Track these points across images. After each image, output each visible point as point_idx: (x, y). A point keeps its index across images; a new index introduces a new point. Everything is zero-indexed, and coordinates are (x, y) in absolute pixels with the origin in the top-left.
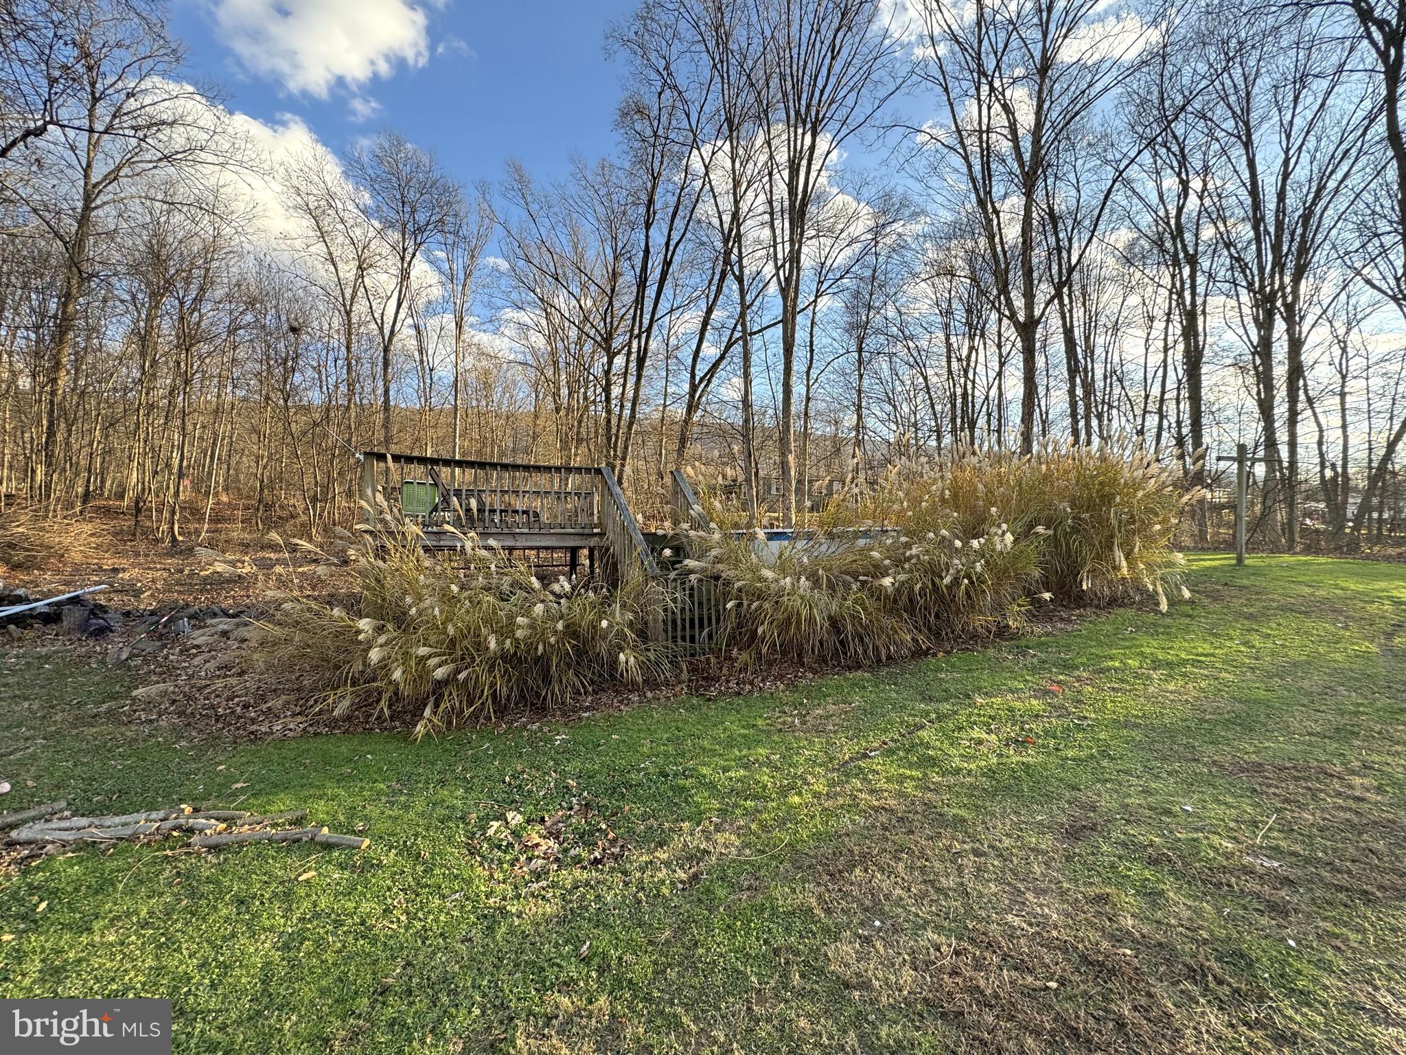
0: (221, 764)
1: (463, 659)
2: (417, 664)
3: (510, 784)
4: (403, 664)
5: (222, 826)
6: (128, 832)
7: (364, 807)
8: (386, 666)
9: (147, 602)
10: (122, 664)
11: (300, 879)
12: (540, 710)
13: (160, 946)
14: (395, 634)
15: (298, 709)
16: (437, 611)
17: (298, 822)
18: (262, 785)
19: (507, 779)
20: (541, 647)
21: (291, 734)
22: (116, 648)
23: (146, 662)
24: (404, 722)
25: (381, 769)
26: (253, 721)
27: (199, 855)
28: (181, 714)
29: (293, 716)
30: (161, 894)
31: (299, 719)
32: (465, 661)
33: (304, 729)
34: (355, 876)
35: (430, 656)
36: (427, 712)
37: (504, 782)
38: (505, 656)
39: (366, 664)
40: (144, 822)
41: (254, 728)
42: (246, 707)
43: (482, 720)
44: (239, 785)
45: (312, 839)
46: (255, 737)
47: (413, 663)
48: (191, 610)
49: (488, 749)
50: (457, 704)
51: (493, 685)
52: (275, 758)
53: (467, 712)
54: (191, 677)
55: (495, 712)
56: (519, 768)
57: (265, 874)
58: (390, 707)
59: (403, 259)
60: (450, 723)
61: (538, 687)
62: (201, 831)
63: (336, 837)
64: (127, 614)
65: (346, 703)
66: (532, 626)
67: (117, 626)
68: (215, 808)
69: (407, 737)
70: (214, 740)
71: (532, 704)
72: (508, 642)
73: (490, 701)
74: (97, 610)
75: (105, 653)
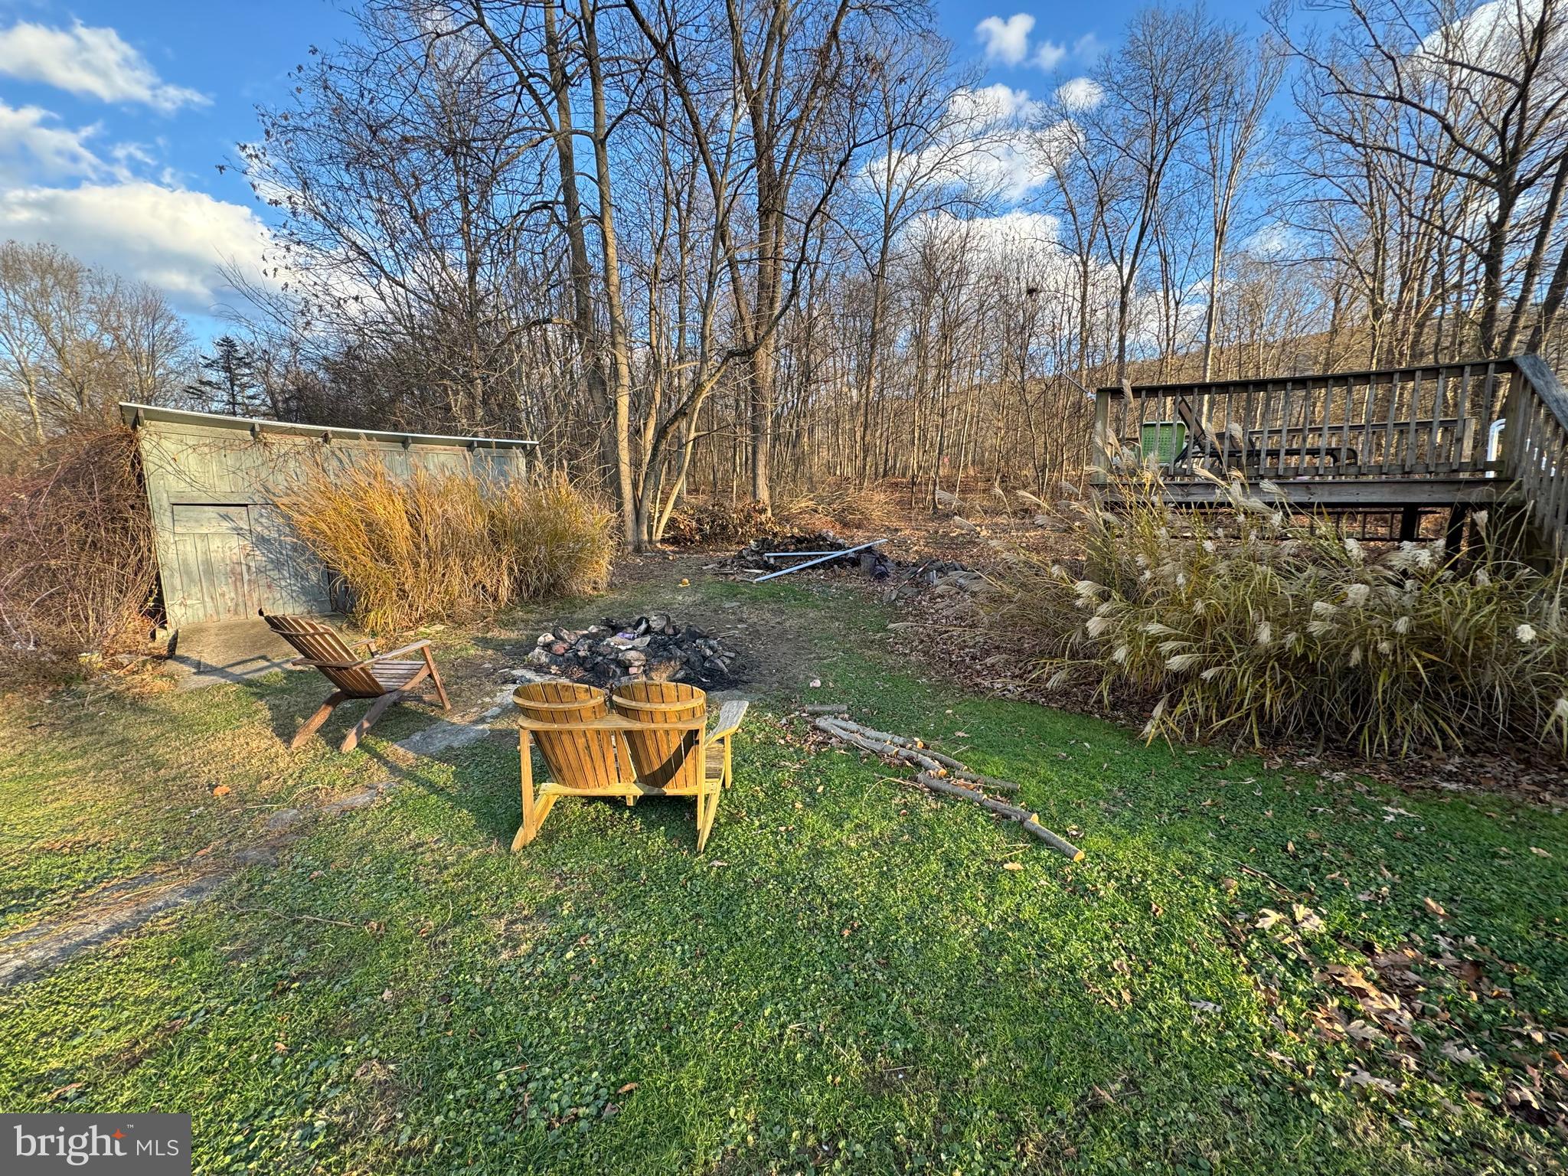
0: (948, 707)
1: (1214, 650)
2: (1150, 646)
3: (1295, 857)
4: (1129, 643)
5: (943, 771)
6: (878, 747)
7: (1079, 806)
8: (1109, 641)
9: (912, 558)
10: (892, 603)
11: (1006, 866)
12: (1349, 754)
13: (882, 874)
14: (1122, 605)
15: (1017, 672)
16: (1181, 580)
17: (1009, 795)
18: (980, 741)
19: (1291, 847)
20: (1356, 655)
21: (1009, 696)
22: (889, 590)
23: (907, 604)
24: (1129, 714)
25: (1099, 765)
26: (979, 673)
27: (922, 793)
28: (926, 653)
29: (1013, 677)
30: (891, 819)
31: (1018, 682)
32: (1218, 653)
33: (1022, 694)
34: (1065, 893)
35: (1167, 638)
36: (1158, 711)
37: (1285, 849)
38: (1282, 657)
39: (1085, 633)
40: (888, 742)
41: (979, 680)
42: (973, 658)
43: (1240, 741)
44: (961, 734)
45: (1021, 822)
46: (979, 691)
47: (1143, 644)
48: (939, 564)
49: (1253, 786)
50: (1201, 711)
51: (1258, 697)
52: (994, 716)
53: (1217, 725)
54: (935, 622)
55: (1261, 734)
56: (1313, 835)
57: (974, 842)
58: (1112, 691)
59: (1150, 171)
60: (1190, 732)
61: (1343, 715)
62: (927, 769)
63: (1045, 831)
64: (899, 564)
65: (1062, 675)
66: (1340, 619)
67: (891, 573)
68: (940, 750)
69: (1133, 735)
70: (945, 684)
71: (1328, 740)
72: (1292, 637)
73: (1253, 717)
74: (882, 559)
75: (882, 593)
